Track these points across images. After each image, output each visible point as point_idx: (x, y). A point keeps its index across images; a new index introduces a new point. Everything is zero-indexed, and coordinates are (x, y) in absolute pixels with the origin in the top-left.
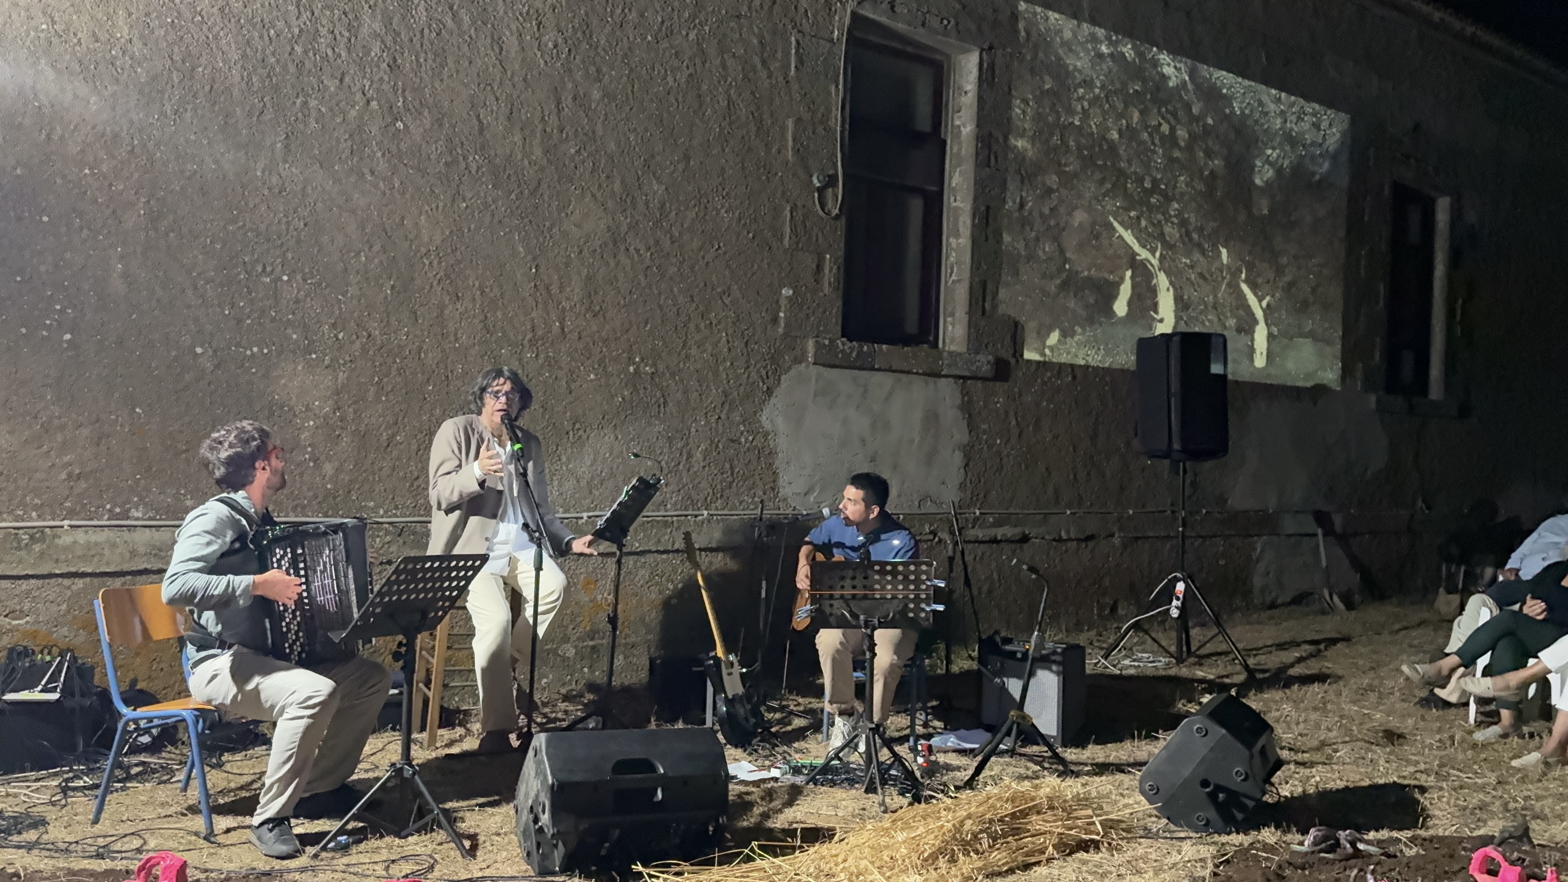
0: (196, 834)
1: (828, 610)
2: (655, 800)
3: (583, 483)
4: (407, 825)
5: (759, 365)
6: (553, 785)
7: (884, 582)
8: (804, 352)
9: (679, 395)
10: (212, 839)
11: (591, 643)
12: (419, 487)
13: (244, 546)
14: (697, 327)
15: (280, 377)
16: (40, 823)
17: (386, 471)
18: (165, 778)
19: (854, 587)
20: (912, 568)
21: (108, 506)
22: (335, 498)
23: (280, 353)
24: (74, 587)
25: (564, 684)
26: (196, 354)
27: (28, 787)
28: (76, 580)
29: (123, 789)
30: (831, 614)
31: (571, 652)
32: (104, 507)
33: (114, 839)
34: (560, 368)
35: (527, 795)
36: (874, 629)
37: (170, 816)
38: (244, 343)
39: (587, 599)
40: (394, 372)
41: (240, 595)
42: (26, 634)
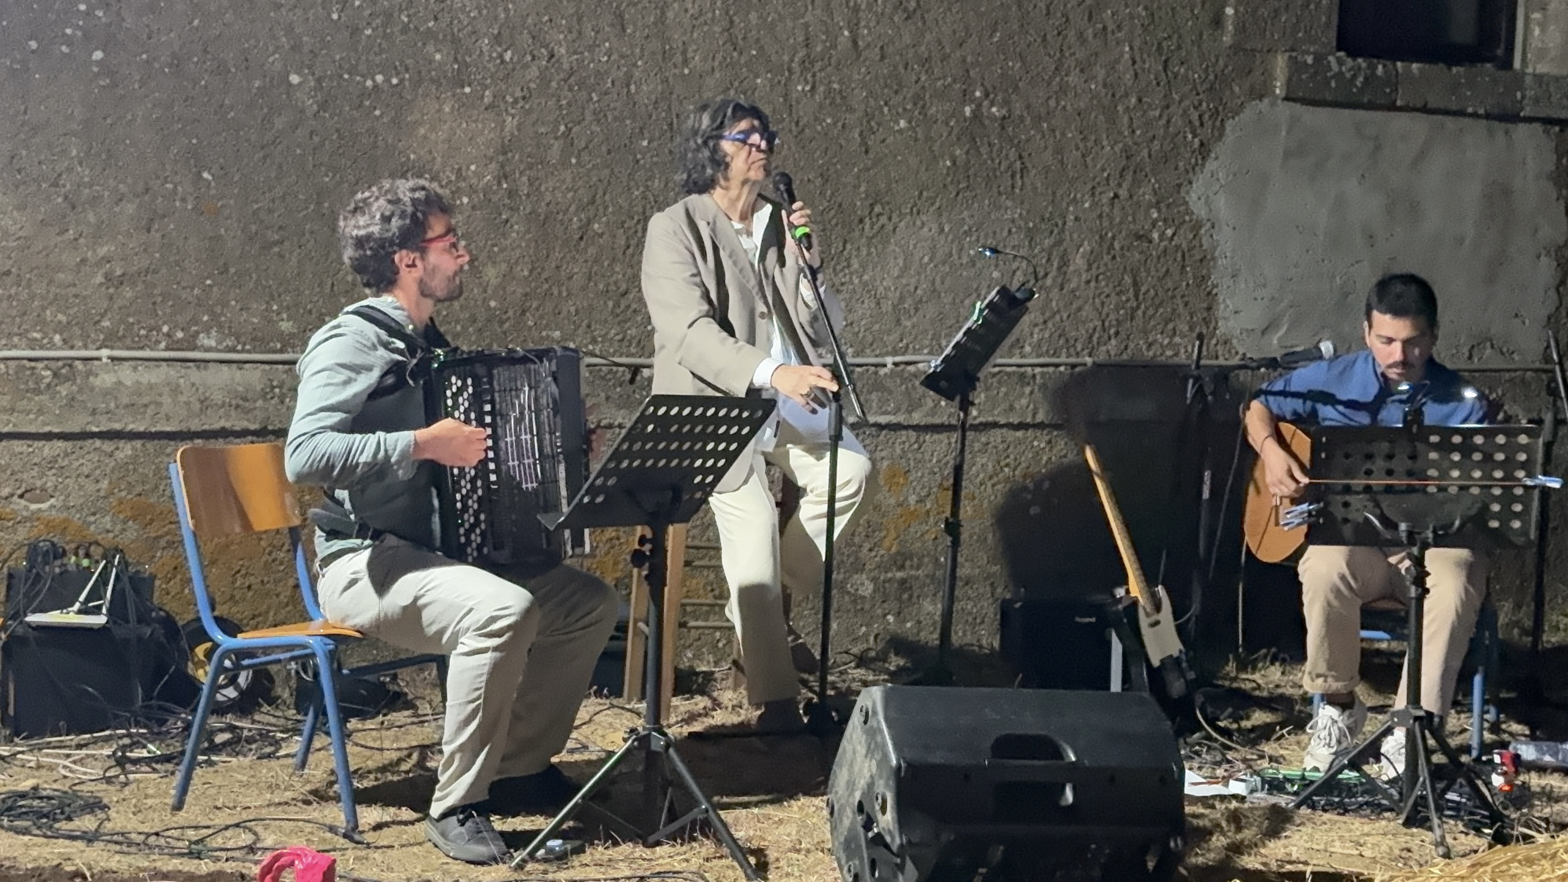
0: (332, 829)
1: (1339, 512)
2: (1063, 803)
3: (886, 306)
4: (655, 829)
5: (1187, 102)
6: (899, 767)
7: (1445, 464)
8: (1268, 77)
9: (1048, 157)
10: (357, 837)
11: (900, 575)
12: (628, 307)
13: (401, 383)
14: (1081, 35)
15: (417, 123)
16: (95, 806)
17: (579, 280)
18: (269, 750)
19: (1390, 473)
20: (1501, 439)
21: (165, 329)
22: (502, 323)
23: (417, 83)
24: (119, 455)
25: (855, 640)
26: (290, 85)
27: (68, 756)
28: (121, 444)
29: (210, 763)
30: (1346, 521)
31: (867, 589)
32: (159, 329)
33: (210, 831)
34: (851, 110)
35: (851, 785)
36: (1425, 546)
37: (286, 803)
38: (362, 68)
39: (892, 501)
40: (589, 117)
41: (398, 462)
42: (49, 525)
